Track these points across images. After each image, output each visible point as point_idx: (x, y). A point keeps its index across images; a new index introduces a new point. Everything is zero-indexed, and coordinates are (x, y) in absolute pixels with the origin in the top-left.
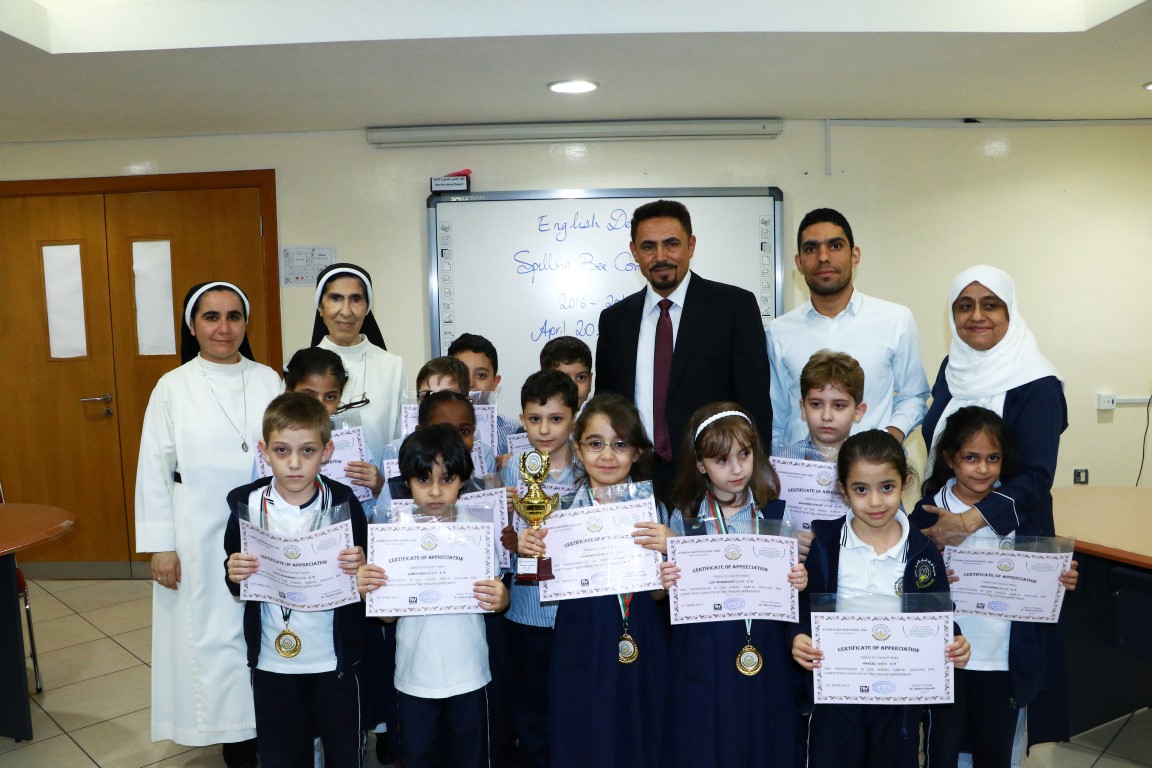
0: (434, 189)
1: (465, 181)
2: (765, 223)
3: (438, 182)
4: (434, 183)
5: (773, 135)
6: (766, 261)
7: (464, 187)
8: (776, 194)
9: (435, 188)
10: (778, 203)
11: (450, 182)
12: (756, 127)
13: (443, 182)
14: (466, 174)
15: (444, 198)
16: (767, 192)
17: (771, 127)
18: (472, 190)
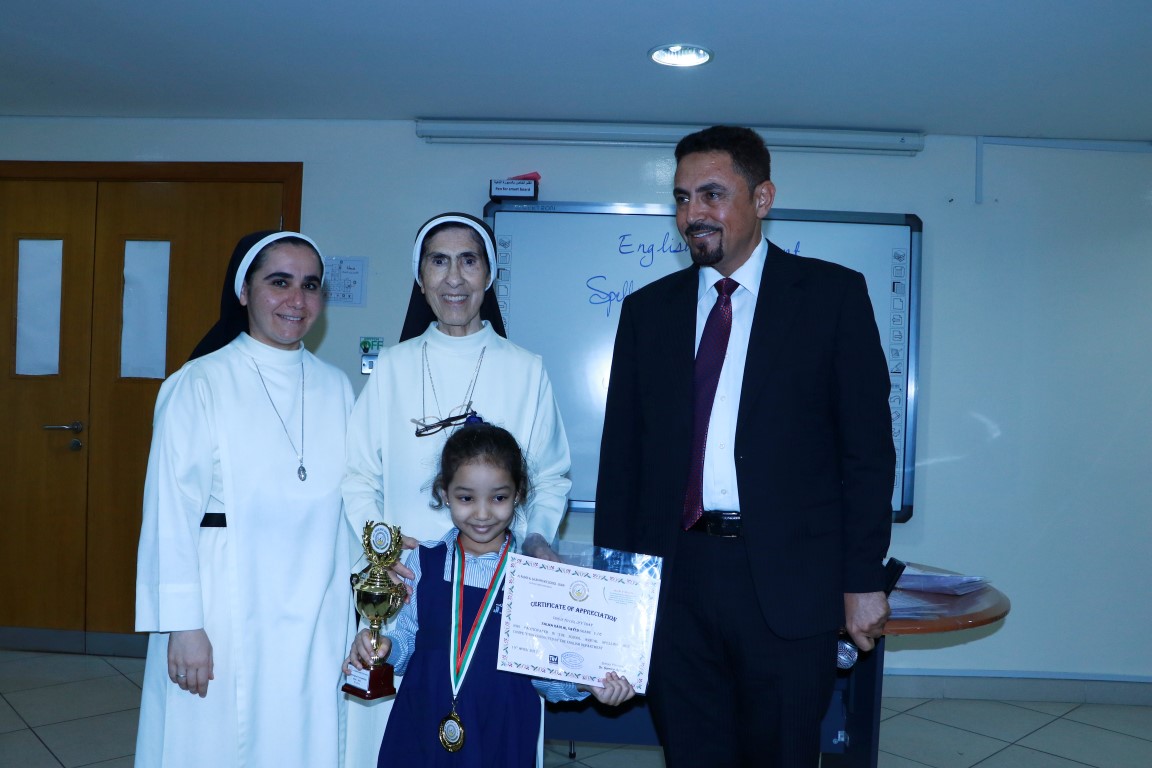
0: (493, 194)
1: (532, 186)
2: (899, 257)
3: (501, 186)
4: (494, 186)
5: (913, 151)
6: (898, 304)
7: (531, 193)
8: (914, 223)
9: (495, 193)
10: (915, 234)
11: (515, 186)
12: (894, 140)
13: (506, 186)
14: (534, 178)
15: (506, 206)
16: (903, 220)
17: (911, 140)
18: (541, 198)
